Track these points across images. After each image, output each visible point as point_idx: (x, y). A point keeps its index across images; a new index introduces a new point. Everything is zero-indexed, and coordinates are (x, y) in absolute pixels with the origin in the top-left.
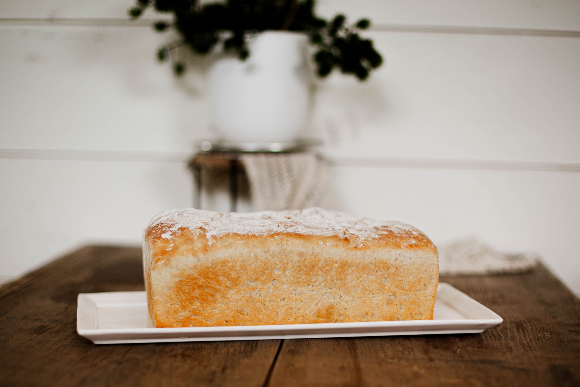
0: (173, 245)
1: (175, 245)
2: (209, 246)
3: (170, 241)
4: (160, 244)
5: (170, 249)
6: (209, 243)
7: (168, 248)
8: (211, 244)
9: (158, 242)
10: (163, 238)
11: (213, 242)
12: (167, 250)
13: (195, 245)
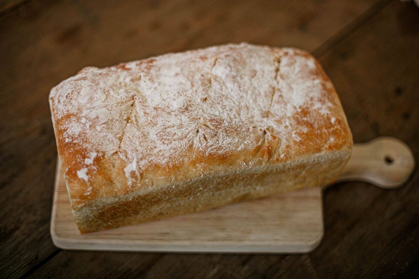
0: (91, 188)
1: (93, 187)
2: (130, 187)
3: (88, 184)
4: (77, 186)
5: (88, 193)
6: (128, 184)
7: (86, 193)
8: (131, 184)
9: (74, 182)
10: (79, 179)
11: (133, 181)
12: (86, 194)
13: (114, 185)
